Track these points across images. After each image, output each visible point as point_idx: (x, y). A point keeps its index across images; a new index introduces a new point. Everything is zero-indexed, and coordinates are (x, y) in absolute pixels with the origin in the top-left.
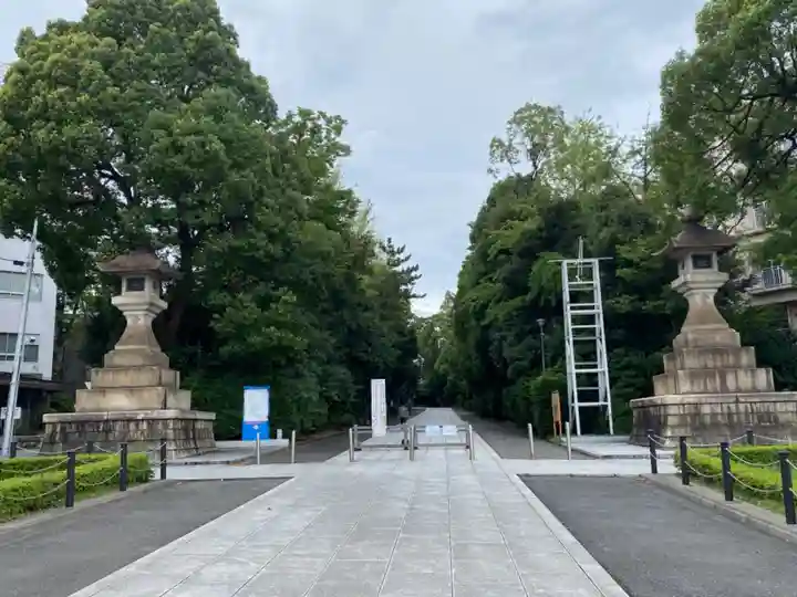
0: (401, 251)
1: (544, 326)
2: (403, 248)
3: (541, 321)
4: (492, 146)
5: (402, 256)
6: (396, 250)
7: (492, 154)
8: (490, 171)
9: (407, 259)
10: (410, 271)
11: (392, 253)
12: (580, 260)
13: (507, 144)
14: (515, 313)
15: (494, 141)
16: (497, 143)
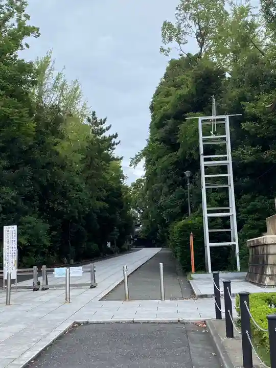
0: (103, 122)
1: (191, 178)
2: (105, 120)
3: (187, 173)
4: (163, 29)
5: (104, 126)
6: (99, 121)
7: (164, 36)
8: (162, 50)
9: (108, 128)
10: (111, 138)
11: (96, 124)
12: (214, 117)
13: (175, 26)
14: (171, 167)
15: (165, 24)
16: (167, 26)
